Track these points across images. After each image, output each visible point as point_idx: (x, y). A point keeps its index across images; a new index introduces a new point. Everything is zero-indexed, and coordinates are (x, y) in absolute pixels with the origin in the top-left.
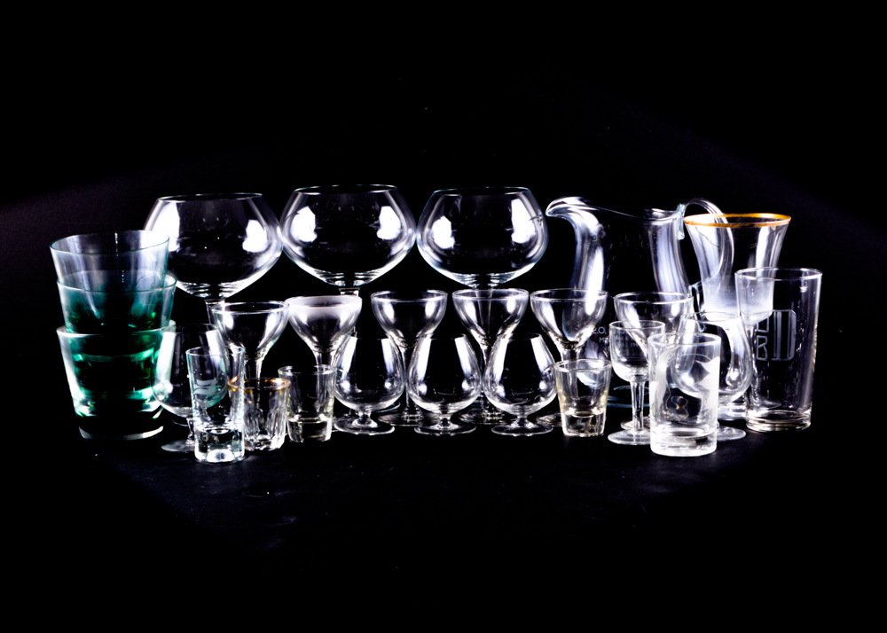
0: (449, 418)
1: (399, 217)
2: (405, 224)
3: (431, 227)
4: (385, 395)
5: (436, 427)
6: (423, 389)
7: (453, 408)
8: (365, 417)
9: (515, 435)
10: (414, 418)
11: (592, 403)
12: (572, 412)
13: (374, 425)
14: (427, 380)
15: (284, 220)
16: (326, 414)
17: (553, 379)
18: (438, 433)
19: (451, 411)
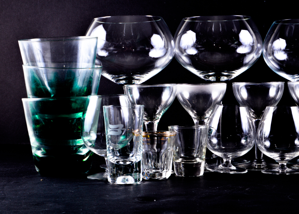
0: (285, 164)
1: (252, 35)
2: (255, 41)
3: (272, 43)
4: (241, 147)
5: (276, 170)
6: (268, 144)
7: (289, 157)
8: (227, 162)
10: (260, 166)
13: (233, 168)
14: (270, 138)
15: (176, 37)
16: (200, 158)
18: (278, 174)
19: (287, 158)
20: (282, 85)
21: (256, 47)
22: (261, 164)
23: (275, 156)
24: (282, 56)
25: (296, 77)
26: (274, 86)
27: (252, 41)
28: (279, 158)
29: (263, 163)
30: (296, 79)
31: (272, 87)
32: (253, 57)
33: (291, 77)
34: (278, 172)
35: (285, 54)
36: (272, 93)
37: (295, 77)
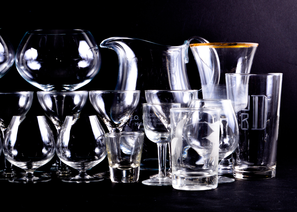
0: (32, 173)
1: (3, 45)
2: (7, 51)
3: (24, 53)
5: (24, 178)
6: (15, 152)
7: (36, 165)
9: (78, 182)
10: (10, 175)
11: (131, 160)
12: (117, 166)
14: (17, 146)
17: (104, 146)
18: (25, 183)
19: (34, 167)
20: (31, 95)
21: (7, 57)
22: (11, 173)
23: (22, 165)
24: (36, 66)
25: (49, 86)
26: (24, 96)
27: (3, 50)
28: (26, 167)
29: (13, 172)
30: (49, 88)
31: (22, 96)
32: (6, 67)
33: (44, 86)
34: (26, 181)
35: (38, 63)
36: (22, 102)
37: (47, 87)
